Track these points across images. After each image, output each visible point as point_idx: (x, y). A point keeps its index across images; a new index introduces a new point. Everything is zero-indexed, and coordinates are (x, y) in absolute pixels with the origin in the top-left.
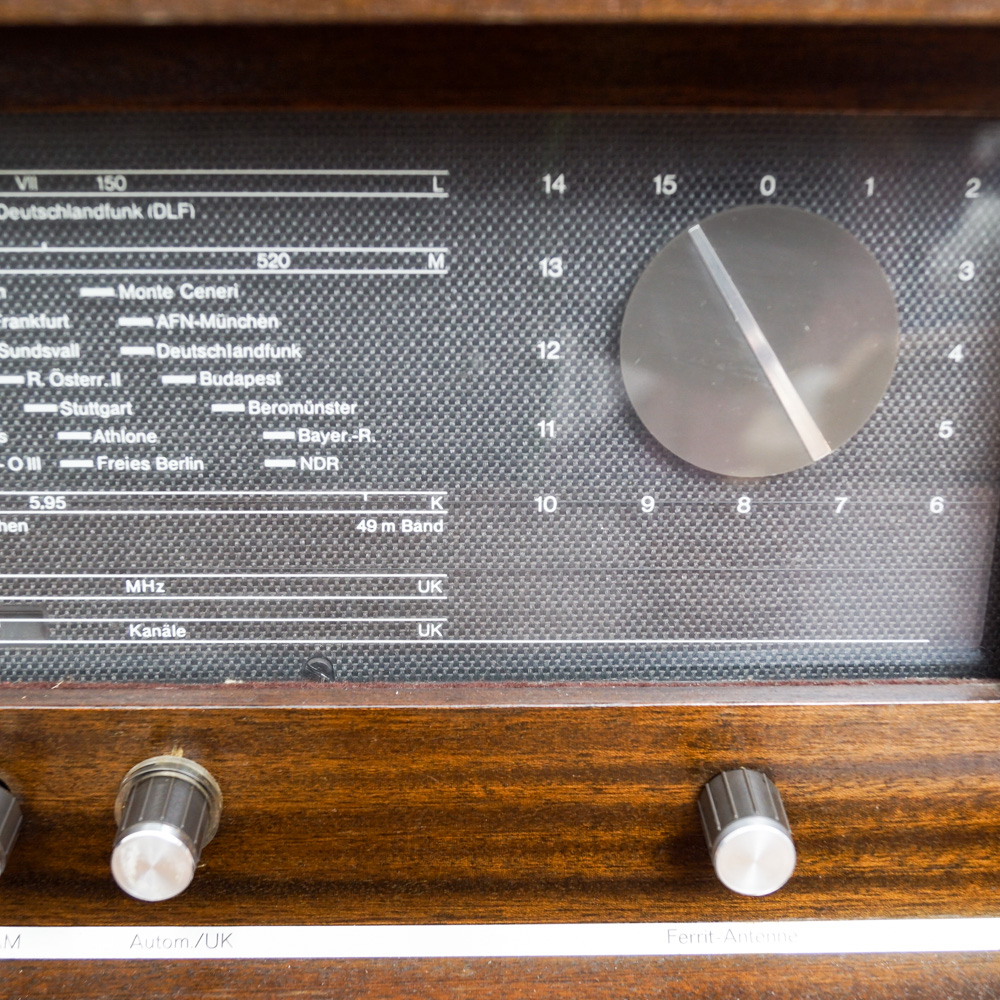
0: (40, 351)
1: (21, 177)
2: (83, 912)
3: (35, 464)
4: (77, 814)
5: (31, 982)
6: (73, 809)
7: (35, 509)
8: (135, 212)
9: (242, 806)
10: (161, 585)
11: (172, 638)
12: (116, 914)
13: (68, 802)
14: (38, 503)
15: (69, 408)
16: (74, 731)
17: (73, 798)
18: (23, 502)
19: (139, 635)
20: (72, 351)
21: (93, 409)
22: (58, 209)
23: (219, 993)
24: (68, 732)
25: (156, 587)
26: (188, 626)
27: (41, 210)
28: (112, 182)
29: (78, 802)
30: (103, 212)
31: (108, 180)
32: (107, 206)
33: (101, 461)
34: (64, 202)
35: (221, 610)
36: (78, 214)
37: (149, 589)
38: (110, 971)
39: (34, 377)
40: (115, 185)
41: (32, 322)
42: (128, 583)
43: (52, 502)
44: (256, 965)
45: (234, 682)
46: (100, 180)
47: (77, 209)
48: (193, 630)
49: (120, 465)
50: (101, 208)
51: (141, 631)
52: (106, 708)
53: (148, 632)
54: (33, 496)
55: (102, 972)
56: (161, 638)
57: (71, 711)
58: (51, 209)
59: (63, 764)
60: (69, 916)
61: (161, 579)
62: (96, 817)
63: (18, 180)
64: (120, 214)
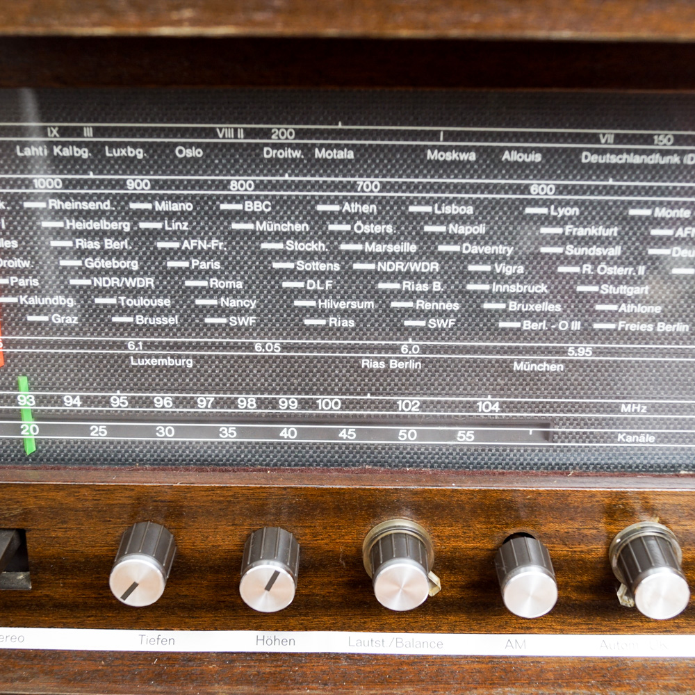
0: (596, 251)
1: (604, 135)
2: (570, 625)
3: (576, 326)
4: (579, 560)
5: (541, 671)
6: (577, 556)
7: (572, 355)
8: (675, 159)
9: (690, 555)
10: (645, 407)
11: (645, 443)
12: (590, 626)
13: (575, 551)
14: (573, 352)
15: (607, 289)
16: (589, 505)
17: (579, 549)
18: (563, 352)
19: (624, 440)
20: (615, 251)
21: (623, 289)
22: (625, 156)
23: (669, 680)
24: (585, 505)
25: (641, 409)
26: (658, 436)
27: (613, 157)
28: (664, 139)
29: (581, 552)
30: (655, 159)
31: (661, 138)
32: (658, 155)
33: (621, 324)
34: (628, 152)
35: (670, 424)
36: (637, 160)
37: (636, 410)
38: (592, 664)
39: (587, 268)
40: (665, 141)
41: (593, 231)
42: (623, 405)
43: (583, 352)
44: (687, 661)
45: (686, 472)
46: (656, 137)
47: (637, 157)
48: (661, 438)
49: (633, 327)
50: (653, 156)
51: (625, 437)
52: (614, 490)
53: (630, 439)
54: (571, 347)
55: (586, 665)
56: (639, 443)
57: (591, 491)
58: (620, 156)
59: (577, 526)
60: (559, 627)
61: (645, 404)
62: (591, 562)
63: (601, 136)
64: (666, 160)
